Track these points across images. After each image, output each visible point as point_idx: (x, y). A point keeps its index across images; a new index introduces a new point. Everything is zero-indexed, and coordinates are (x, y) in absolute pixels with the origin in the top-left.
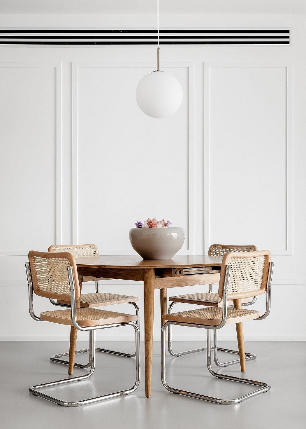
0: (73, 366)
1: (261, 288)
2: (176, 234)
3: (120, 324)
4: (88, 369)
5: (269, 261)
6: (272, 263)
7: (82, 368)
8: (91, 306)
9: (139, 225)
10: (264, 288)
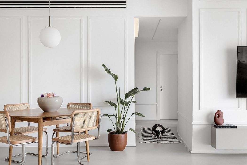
0: (11, 161)
1: (96, 125)
2: (58, 100)
3: (31, 142)
4: (21, 164)
5: (99, 113)
6: (100, 114)
7: (19, 163)
8: (23, 134)
9: (42, 96)
10: (97, 126)
